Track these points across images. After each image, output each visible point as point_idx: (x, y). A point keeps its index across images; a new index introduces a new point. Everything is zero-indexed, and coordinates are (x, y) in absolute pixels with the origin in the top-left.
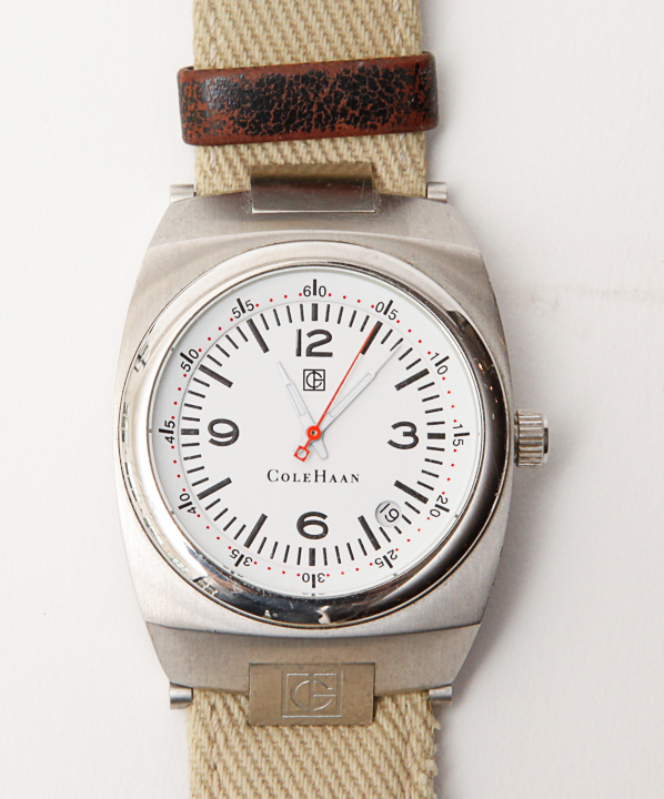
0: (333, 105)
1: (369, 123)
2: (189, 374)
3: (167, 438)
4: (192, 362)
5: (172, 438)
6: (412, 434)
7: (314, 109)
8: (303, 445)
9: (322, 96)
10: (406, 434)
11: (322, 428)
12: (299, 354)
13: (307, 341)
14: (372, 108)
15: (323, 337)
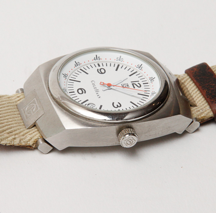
0: (210, 87)
1: (208, 96)
2: (116, 61)
3: (95, 58)
4: (119, 60)
5: (95, 60)
6: (118, 106)
7: (207, 84)
8: (104, 83)
9: (211, 84)
10: (117, 105)
11: (112, 87)
12: (132, 82)
13: (136, 83)
14: (214, 95)
15: (139, 86)
